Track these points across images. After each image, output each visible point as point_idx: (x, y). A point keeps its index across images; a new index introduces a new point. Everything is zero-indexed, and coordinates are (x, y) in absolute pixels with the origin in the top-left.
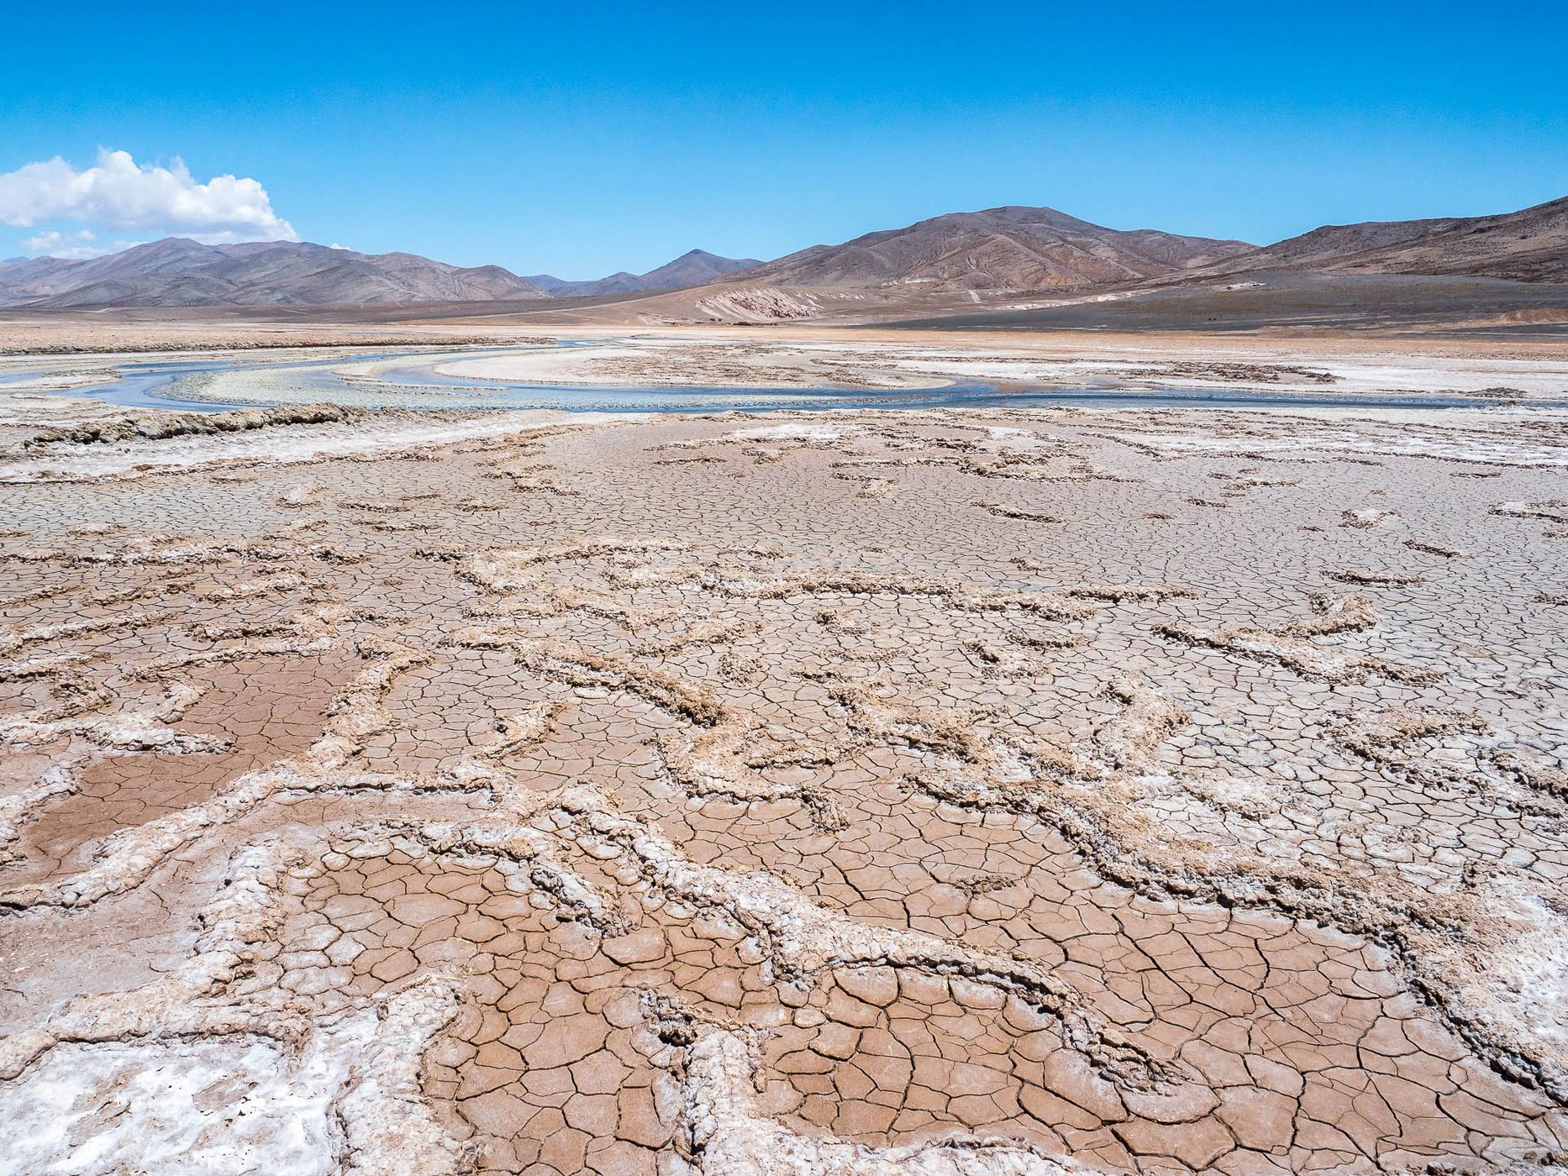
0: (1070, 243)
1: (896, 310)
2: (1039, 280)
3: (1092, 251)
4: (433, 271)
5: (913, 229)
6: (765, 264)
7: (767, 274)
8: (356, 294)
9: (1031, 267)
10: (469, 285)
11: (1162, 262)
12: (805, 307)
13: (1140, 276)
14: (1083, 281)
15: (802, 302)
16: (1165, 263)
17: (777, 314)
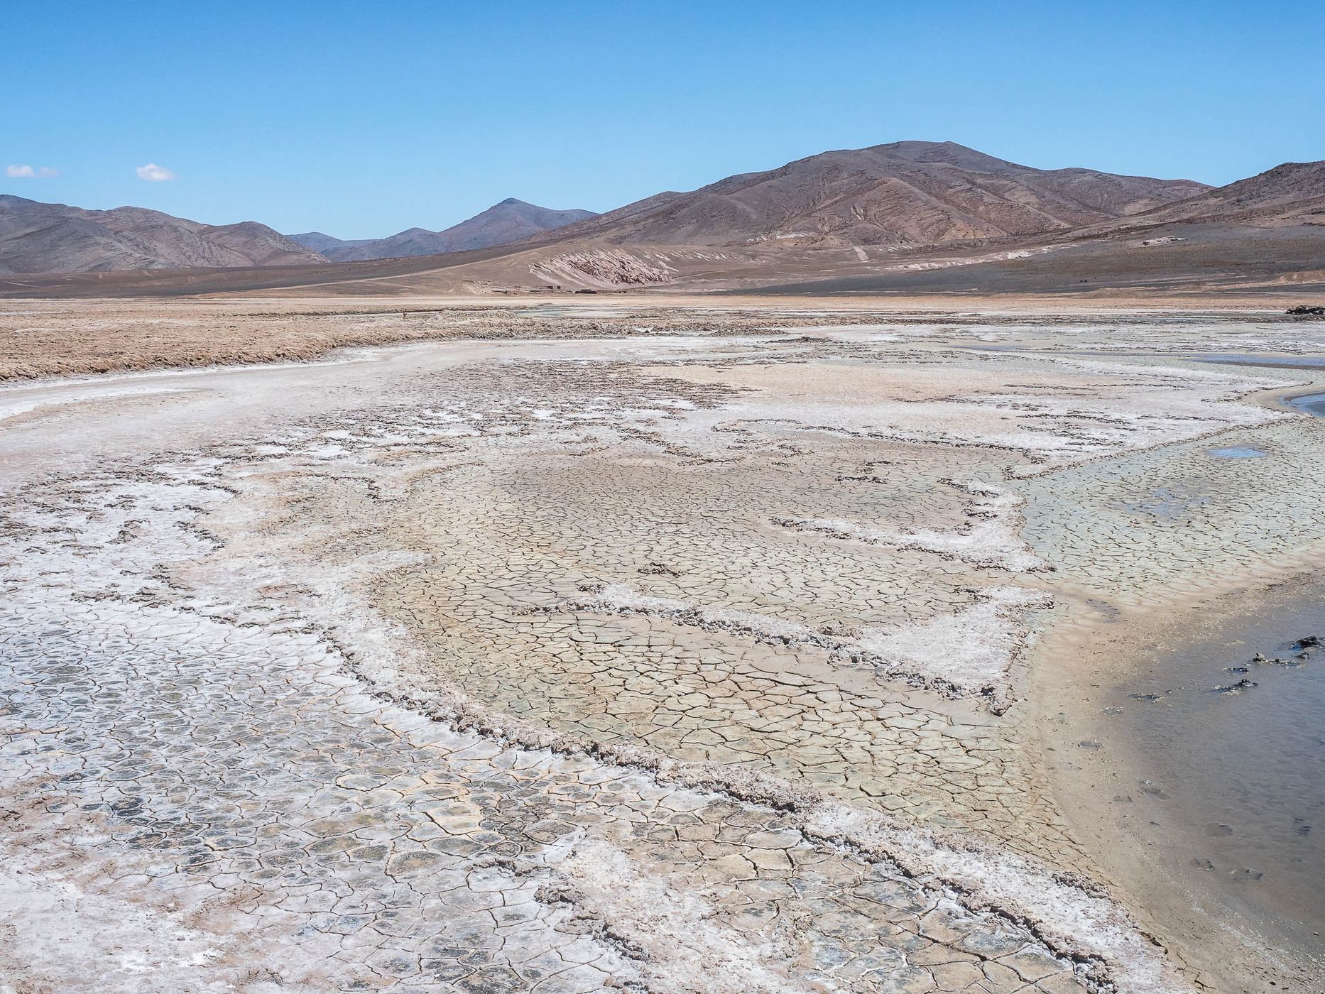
0: (980, 186)
1: (766, 271)
2: (941, 233)
3: (1007, 196)
4: (175, 230)
5: (785, 171)
6: (599, 216)
7: (604, 229)
8: (75, 261)
9: (930, 217)
10: (221, 246)
11: (1095, 209)
12: (656, 271)
13: (1067, 226)
14: (996, 234)
15: (652, 264)
16: (1098, 209)
17: (624, 279)
